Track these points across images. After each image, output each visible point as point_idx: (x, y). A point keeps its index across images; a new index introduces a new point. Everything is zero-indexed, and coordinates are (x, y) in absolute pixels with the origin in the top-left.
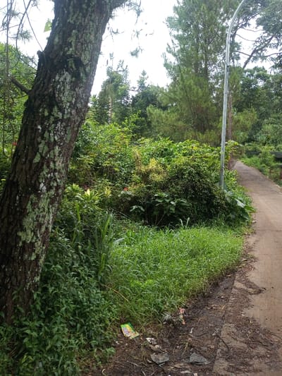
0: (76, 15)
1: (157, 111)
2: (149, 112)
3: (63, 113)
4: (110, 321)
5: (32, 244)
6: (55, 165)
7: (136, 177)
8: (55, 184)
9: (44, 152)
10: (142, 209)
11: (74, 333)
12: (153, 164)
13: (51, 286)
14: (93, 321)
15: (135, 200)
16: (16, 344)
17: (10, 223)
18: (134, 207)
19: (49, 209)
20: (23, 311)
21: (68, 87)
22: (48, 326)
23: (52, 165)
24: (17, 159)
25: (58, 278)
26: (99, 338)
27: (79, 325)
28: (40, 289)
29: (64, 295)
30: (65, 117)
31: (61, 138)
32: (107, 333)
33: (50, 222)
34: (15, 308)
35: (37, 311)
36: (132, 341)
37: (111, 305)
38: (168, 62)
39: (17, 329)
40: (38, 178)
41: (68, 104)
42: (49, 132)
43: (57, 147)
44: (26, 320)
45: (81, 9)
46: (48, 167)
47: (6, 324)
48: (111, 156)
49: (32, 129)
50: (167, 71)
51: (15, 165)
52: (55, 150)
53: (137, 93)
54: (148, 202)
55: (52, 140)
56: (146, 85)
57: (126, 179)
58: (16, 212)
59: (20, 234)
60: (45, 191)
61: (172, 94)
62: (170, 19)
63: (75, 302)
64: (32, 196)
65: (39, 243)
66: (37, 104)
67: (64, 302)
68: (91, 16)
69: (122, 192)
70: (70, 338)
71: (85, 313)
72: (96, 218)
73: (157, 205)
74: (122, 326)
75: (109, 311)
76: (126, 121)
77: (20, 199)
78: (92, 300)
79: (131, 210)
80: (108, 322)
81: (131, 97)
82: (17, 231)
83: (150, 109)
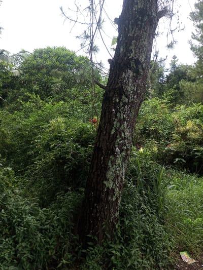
0: (134, 31)
1: (188, 84)
2: (182, 85)
3: (129, 99)
4: (171, 248)
5: (113, 190)
6: (125, 135)
7: (176, 136)
8: (125, 148)
9: (117, 126)
10: (184, 161)
11: (145, 255)
12: (190, 125)
13: (127, 220)
14: (159, 248)
15: (177, 154)
16: (106, 260)
17: (98, 175)
18: (177, 159)
19: (122, 165)
20: (109, 236)
21: (131, 80)
22: (127, 249)
23: (123, 135)
24: (101, 133)
25: (131, 214)
26: (164, 261)
27: (148, 250)
28: (119, 222)
29: (136, 227)
30: (130, 101)
31: (128, 116)
32: (169, 258)
33: (123, 174)
34: (104, 234)
35: (118, 237)
36: (190, 265)
37: (171, 236)
38: (194, 46)
39: (106, 249)
40: (114, 144)
41: (132, 92)
42: (120, 113)
43: (125, 122)
44: (111, 243)
45: (137, 25)
46: (120, 136)
47: (98, 245)
48: (155, 122)
49: (109, 112)
50: (194, 53)
51: (99, 137)
52: (125, 124)
53: (170, 72)
54: (188, 155)
55: (122, 118)
56: (177, 66)
57: (168, 138)
58: (102, 167)
59: (105, 182)
60: (119, 153)
61: (199, 69)
62: (192, 14)
63: (144, 232)
64: (111, 157)
65: (118, 189)
66: (111, 95)
67: (137, 232)
68: (144, 28)
69: (166, 149)
70: (142, 259)
71: (152, 241)
72: (152, 170)
73: (196, 157)
74: (181, 253)
75: (170, 241)
76: (165, 95)
77: (104, 158)
78: (156, 232)
79: (175, 162)
80: (169, 249)
81: (165, 76)
82: (103, 181)
83: (181, 83)
